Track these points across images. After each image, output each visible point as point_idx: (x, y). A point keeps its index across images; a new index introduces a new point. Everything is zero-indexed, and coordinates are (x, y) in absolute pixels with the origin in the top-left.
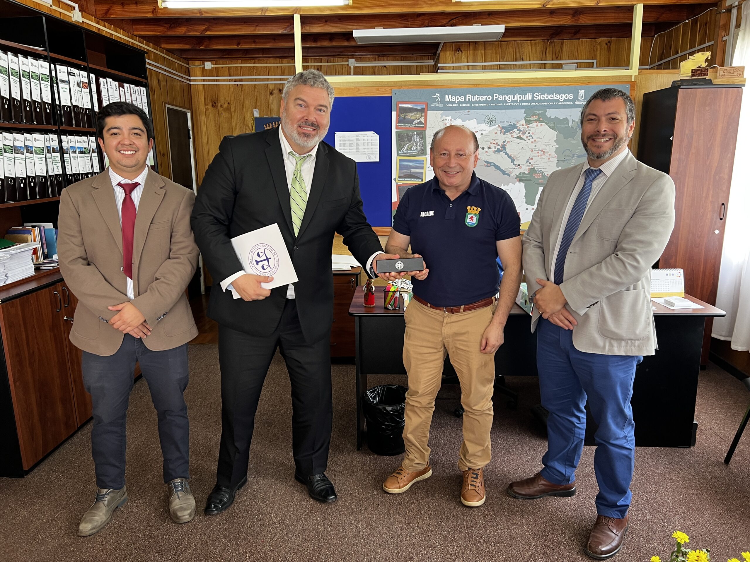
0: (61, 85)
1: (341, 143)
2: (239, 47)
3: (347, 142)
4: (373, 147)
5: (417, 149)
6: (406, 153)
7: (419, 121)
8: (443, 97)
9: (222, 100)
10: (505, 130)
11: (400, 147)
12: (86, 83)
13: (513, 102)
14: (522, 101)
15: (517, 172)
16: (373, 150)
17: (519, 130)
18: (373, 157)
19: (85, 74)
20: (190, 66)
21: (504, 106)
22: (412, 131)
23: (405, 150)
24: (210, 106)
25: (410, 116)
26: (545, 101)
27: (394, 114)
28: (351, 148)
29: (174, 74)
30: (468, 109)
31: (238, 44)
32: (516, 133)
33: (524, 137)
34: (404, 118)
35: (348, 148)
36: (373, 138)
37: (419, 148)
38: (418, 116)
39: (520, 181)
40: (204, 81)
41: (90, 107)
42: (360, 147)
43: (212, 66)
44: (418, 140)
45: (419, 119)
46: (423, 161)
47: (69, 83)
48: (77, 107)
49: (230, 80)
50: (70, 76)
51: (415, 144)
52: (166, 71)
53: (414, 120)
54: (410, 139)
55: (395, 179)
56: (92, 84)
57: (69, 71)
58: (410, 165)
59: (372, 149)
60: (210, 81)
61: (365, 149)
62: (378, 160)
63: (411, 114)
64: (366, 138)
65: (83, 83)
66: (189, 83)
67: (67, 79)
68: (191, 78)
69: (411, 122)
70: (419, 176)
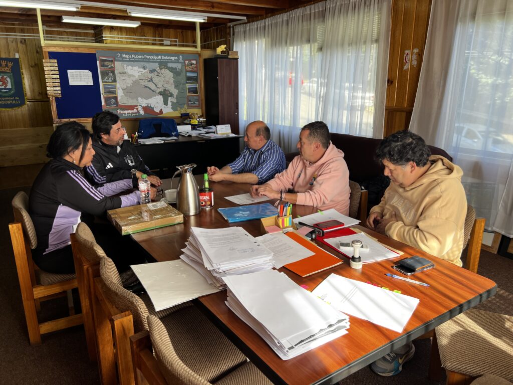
1: (71, 76)
3: (75, 75)
4: (89, 78)
5: (111, 79)
6: (106, 81)
7: (111, 66)
8: (121, 56)
10: (152, 71)
11: (103, 78)
13: (153, 59)
14: (157, 59)
15: (159, 91)
17: (157, 72)
18: (89, 83)
21: (149, 61)
22: (108, 70)
25: (106, 63)
26: (166, 60)
27: (98, 62)
30: (134, 61)
32: (156, 73)
33: (160, 75)
34: (104, 64)
35: (76, 78)
36: (89, 73)
38: (110, 64)
39: (161, 95)
42: (82, 78)
44: (112, 75)
46: (115, 85)
51: (110, 77)
53: (109, 66)
54: (107, 74)
55: (102, 94)
58: (109, 87)
61: (84, 79)
62: (92, 84)
64: (85, 73)
69: (107, 66)
70: (114, 92)
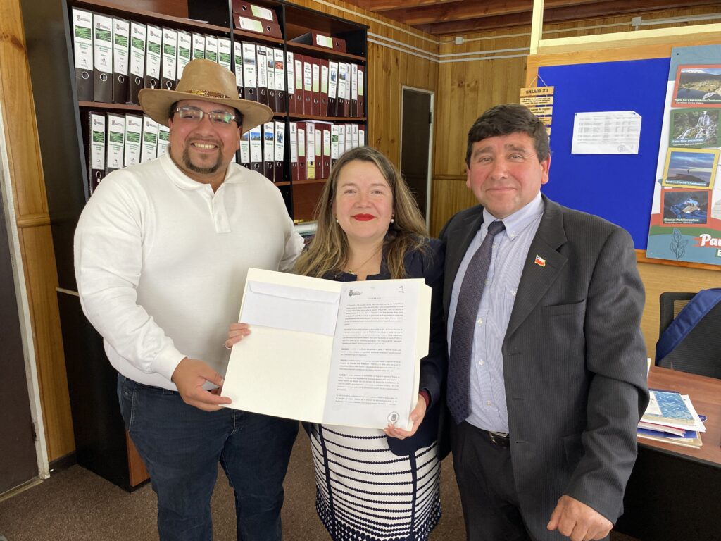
0: (246, 66)
1: (582, 128)
2: (487, 14)
3: (591, 126)
4: (631, 133)
5: (704, 137)
6: (684, 143)
7: (713, 93)
9: (470, 79)
11: (674, 133)
12: (281, 62)
16: (630, 137)
18: (628, 147)
19: (280, 52)
20: (441, 43)
22: (700, 109)
23: (683, 138)
24: (456, 87)
25: (697, 87)
27: (671, 85)
28: (596, 134)
29: (418, 52)
31: (486, 10)
34: (689, 90)
35: (592, 134)
36: (632, 120)
37: (708, 135)
38: (712, 87)
40: (453, 58)
41: (283, 89)
42: (610, 134)
43: (464, 40)
44: (708, 123)
45: (714, 91)
46: (714, 155)
47: (256, 63)
48: (265, 89)
49: (481, 56)
50: (258, 56)
51: (702, 130)
52: (408, 49)
53: (704, 93)
54: (693, 121)
55: (660, 181)
56: (288, 64)
57: (258, 49)
58: (688, 162)
59: (628, 135)
60: (459, 57)
61: (617, 136)
62: (635, 151)
63: (701, 84)
64: (621, 120)
65: (277, 62)
66: (437, 61)
67: (254, 58)
68: (441, 56)
69: (700, 95)
70: (704, 179)
